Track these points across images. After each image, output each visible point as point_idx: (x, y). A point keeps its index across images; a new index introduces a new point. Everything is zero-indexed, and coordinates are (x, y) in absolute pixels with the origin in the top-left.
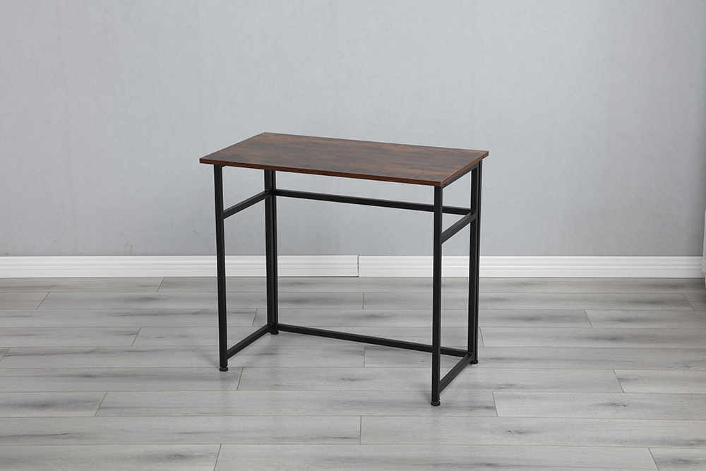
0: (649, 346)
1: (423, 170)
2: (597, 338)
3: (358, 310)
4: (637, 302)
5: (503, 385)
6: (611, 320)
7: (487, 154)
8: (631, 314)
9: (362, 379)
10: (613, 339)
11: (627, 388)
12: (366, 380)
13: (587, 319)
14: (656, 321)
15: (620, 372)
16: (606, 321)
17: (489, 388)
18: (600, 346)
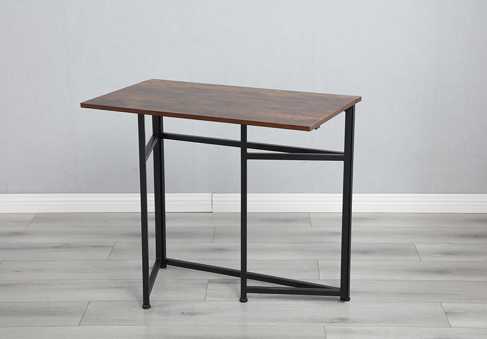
0: (474, 279)
1: (294, 115)
2: (425, 271)
3: (208, 244)
4: (462, 236)
5: (335, 319)
6: (439, 253)
7: (359, 99)
8: (456, 248)
9: (201, 313)
10: (441, 272)
11: (454, 322)
12: (205, 314)
13: (416, 252)
14: (480, 254)
15: (447, 306)
16: (434, 254)
17: (321, 322)
18: (429, 279)
